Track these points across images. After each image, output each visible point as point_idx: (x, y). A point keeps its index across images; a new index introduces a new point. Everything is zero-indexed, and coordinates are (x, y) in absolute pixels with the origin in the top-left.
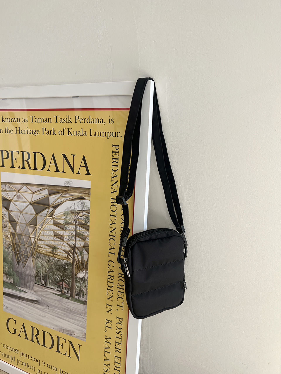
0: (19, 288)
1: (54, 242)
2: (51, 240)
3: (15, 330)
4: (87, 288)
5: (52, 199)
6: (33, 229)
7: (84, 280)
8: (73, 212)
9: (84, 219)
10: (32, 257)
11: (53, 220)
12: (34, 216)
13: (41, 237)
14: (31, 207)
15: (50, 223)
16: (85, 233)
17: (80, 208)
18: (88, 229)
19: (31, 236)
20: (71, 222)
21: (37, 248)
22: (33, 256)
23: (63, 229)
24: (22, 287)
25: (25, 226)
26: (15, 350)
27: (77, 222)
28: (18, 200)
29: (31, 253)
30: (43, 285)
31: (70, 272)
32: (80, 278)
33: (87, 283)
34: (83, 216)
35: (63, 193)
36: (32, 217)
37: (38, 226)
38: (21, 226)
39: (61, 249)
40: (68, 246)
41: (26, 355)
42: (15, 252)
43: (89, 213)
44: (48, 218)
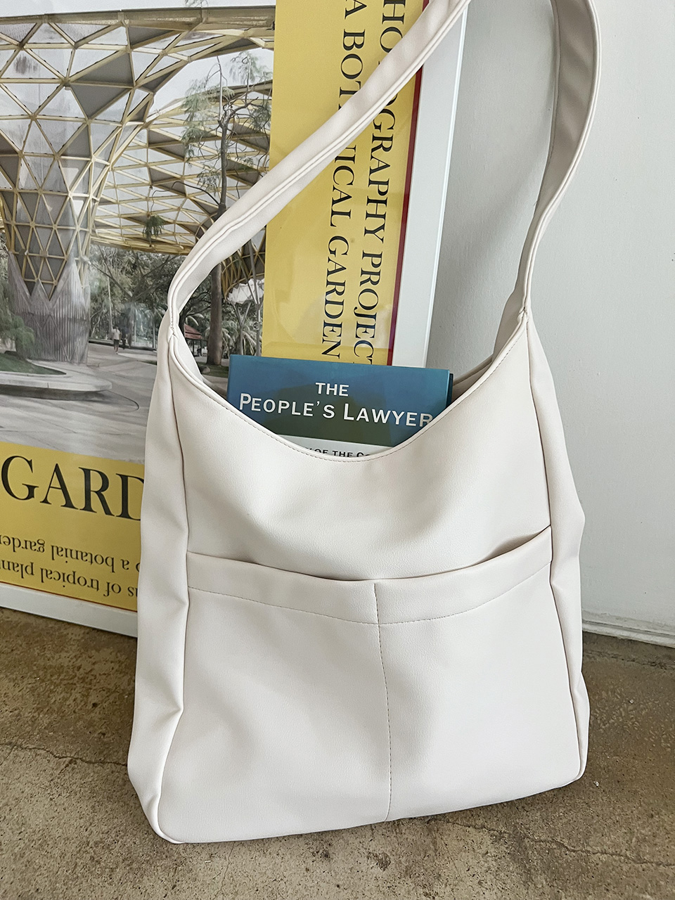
0: (36, 363)
1: (150, 203)
2: (140, 199)
3: (31, 489)
4: (261, 331)
5: (142, 60)
6: (77, 171)
7: (252, 308)
8: (215, 96)
9: (251, 116)
10: (77, 262)
11: (145, 131)
12: (80, 124)
13: (105, 194)
14: (68, 94)
15: (136, 141)
16: (255, 162)
17: (240, 78)
18: (265, 145)
19: (71, 194)
20: (208, 130)
21: (94, 231)
22: (82, 259)
23: (182, 157)
24: (48, 360)
25: (48, 161)
26: (33, 544)
27: (230, 126)
28: (20, 76)
29: (75, 248)
30: (116, 341)
31: (205, 291)
32: (237, 303)
33: (262, 317)
34: (250, 107)
35: (180, 33)
36: (71, 130)
37: (93, 156)
38: (34, 163)
39: (174, 222)
40: (198, 209)
41: (68, 552)
42: (15, 255)
43: (268, 92)
44: (131, 126)
